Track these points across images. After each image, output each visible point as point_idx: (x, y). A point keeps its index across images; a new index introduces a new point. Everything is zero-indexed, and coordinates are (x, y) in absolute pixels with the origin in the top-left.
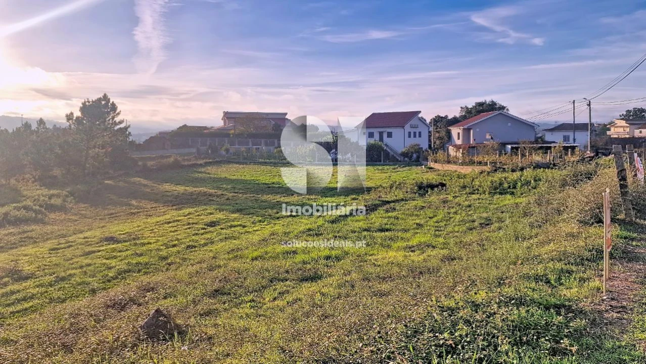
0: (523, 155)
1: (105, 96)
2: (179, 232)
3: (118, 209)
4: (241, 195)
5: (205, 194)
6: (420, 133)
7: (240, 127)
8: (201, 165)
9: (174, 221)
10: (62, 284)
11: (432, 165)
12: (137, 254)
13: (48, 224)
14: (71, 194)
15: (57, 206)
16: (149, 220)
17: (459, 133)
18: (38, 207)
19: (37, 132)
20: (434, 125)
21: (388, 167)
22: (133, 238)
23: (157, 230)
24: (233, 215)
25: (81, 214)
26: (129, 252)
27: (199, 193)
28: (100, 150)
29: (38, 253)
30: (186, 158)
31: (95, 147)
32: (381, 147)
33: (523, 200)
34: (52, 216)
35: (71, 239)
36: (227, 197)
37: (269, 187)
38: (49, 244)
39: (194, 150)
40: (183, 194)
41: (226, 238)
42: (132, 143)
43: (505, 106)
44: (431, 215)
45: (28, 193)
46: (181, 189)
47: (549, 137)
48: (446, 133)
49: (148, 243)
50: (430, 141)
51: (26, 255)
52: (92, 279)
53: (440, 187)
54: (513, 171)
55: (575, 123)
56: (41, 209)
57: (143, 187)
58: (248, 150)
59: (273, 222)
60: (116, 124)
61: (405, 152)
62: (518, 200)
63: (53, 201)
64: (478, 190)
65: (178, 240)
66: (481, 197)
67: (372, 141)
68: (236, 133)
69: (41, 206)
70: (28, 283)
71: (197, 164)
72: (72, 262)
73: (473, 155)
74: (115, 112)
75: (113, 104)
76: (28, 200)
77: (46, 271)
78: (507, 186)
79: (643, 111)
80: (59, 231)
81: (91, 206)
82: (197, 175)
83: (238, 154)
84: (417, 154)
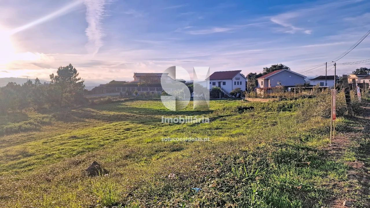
0: (297, 92)
1: (70, 65)
2: (110, 134)
3: (79, 123)
4: (143, 116)
5: (125, 115)
6: (241, 82)
7: (143, 81)
8: (122, 101)
9: (108, 128)
10: (48, 158)
11: (247, 99)
12: (88, 144)
13: (42, 131)
14: (54, 116)
15: (47, 122)
16: (94, 128)
17: (262, 82)
18: (36, 123)
19: (35, 85)
20: (249, 78)
21: (223, 101)
22: (86, 137)
23: (99, 133)
24: (139, 125)
25: (59, 126)
26: (83, 143)
27: (121, 115)
28: (68, 94)
29: (37, 145)
30: (114, 98)
31: (66, 92)
32: (219, 90)
33: (295, 114)
34: (44, 127)
35: (54, 138)
36: (136, 117)
37: (159, 112)
38: (43, 141)
39: (119, 94)
40: (113, 116)
41: (135, 136)
42: (85, 90)
43: (288, 67)
44: (245, 122)
45: (32, 116)
46: (112, 113)
47: (312, 83)
48: (255, 82)
49: (94, 139)
50: (246, 86)
51: (30, 146)
52: (64, 156)
53: (250, 109)
54: (291, 100)
55: (327, 75)
56: (38, 124)
57: (92, 113)
58: (148, 93)
59: (160, 128)
60: (77, 80)
61: (232, 92)
62: (293, 113)
63: (44, 120)
64: (271, 109)
65: (109, 137)
66: (273, 112)
67: (215, 87)
68: (141, 84)
69: (38, 122)
70: (31, 157)
71: (121, 101)
72: (54, 148)
73: (270, 93)
74: (76, 73)
75: (75, 70)
76: (31, 120)
77: (41, 152)
78: (287, 107)
79: (366, 69)
80: (48, 134)
81: (65, 123)
82: (121, 106)
83: (142, 95)
84: (239, 93)
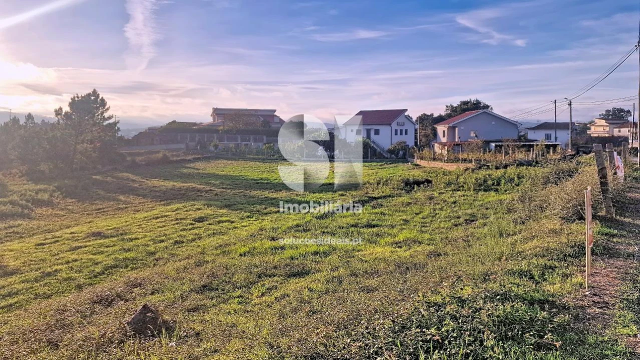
0: (507, 153)
1: (95, 92)
2: (167, 228)
3: (106, 204)
4: (229, 191)
5: (193, 189)
6: (406, 131)
7: (229, 124)
8: (189, 161)
9: (162, 217)
10: (47, 280)
11: (418, 162)
12: (125, 249)
13: (34, 219)
14: (59, 188)
15: (44, 201)
16: (137, 216)
17: (444, 131)
18: (24, 202)
19: (26, 126)
20: (420, 123)
21: (375, 164)
22: (120, 234)
23: (145, 226)
24: (221, 211)
25: (67, 209)
26: (117, 248)
27: (188, 189)
28: (88, 145)
29: (24, 248)
30: (174, 153)
31: (83, 142)
32: (367, 144)
33: (507, 197)
34: (39, 211)
35: (57, 234)
36: (215, 192)
37: (258, 183)
38: (36, 240)
39: (183, 146)
40: (171, 189)
41: (214, 234)
42: (121, 138)
43: (489, 105)
44: (417, 212)
45: (15, 188)
46: (170, 184)
47: (531, 135)
48: (432, 131)
49: (136, 239)
50: (416, 138)
51: (11, 251)
52: (78, 275)
53: (426, 183)
54: (497, 168)
55: (557, 122)
56: (28, 203)
57: (131, 183)
58: (237, 146)
59: (261, 217)
60: (105, 119)
61: (391, 149)
62: (502, 197)
63: (39, 196)
64: (463, 187)
65: (165, 235)
66: (466, 193)
68: (225, 129)
69: (28, 201)
70: (14, 278)
71: (186, 160)
72: (58, 258)
73: (458, 153)
74: (104, 107)
75: (103, 100)
76: (15, 195)
77: (32, 266)
78: (491, 183)
79: (621, 110)
80: (45, 226)
81: (79, 202)
82: (185, 171)
83: (227, 150)
84: (404, 151)
